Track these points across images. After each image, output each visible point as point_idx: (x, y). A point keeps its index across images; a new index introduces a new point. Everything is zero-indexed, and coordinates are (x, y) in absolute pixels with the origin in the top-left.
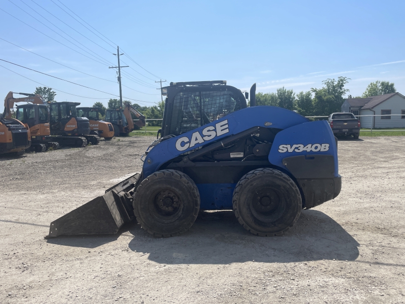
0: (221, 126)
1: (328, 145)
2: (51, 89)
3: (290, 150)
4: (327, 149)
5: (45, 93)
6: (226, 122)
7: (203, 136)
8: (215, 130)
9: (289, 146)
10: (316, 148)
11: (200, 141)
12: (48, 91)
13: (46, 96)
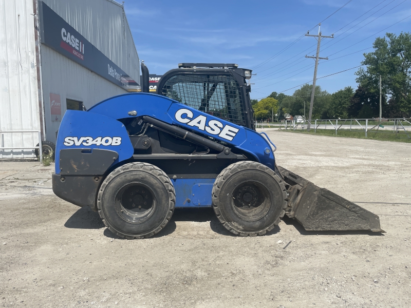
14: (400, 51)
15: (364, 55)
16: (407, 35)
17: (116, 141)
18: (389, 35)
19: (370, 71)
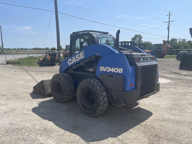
0: (82, 54)
1: (122, 69)
2: (141, 35)
3: (104, 70)
4: (122, 72)
5: (138, 37)
6: (83, 52)
7: (76, 59)
8: (79, 56)
9: (104, 68)
10: (116, 70)
11: (75, 61)
12: (139, 36)
13: (138, 38)
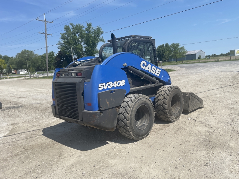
14: (77, 33)
15: (61, 34)
16: (80, 25)
17: (122, 83)
18: (71, 24)
19: (64, 43)
